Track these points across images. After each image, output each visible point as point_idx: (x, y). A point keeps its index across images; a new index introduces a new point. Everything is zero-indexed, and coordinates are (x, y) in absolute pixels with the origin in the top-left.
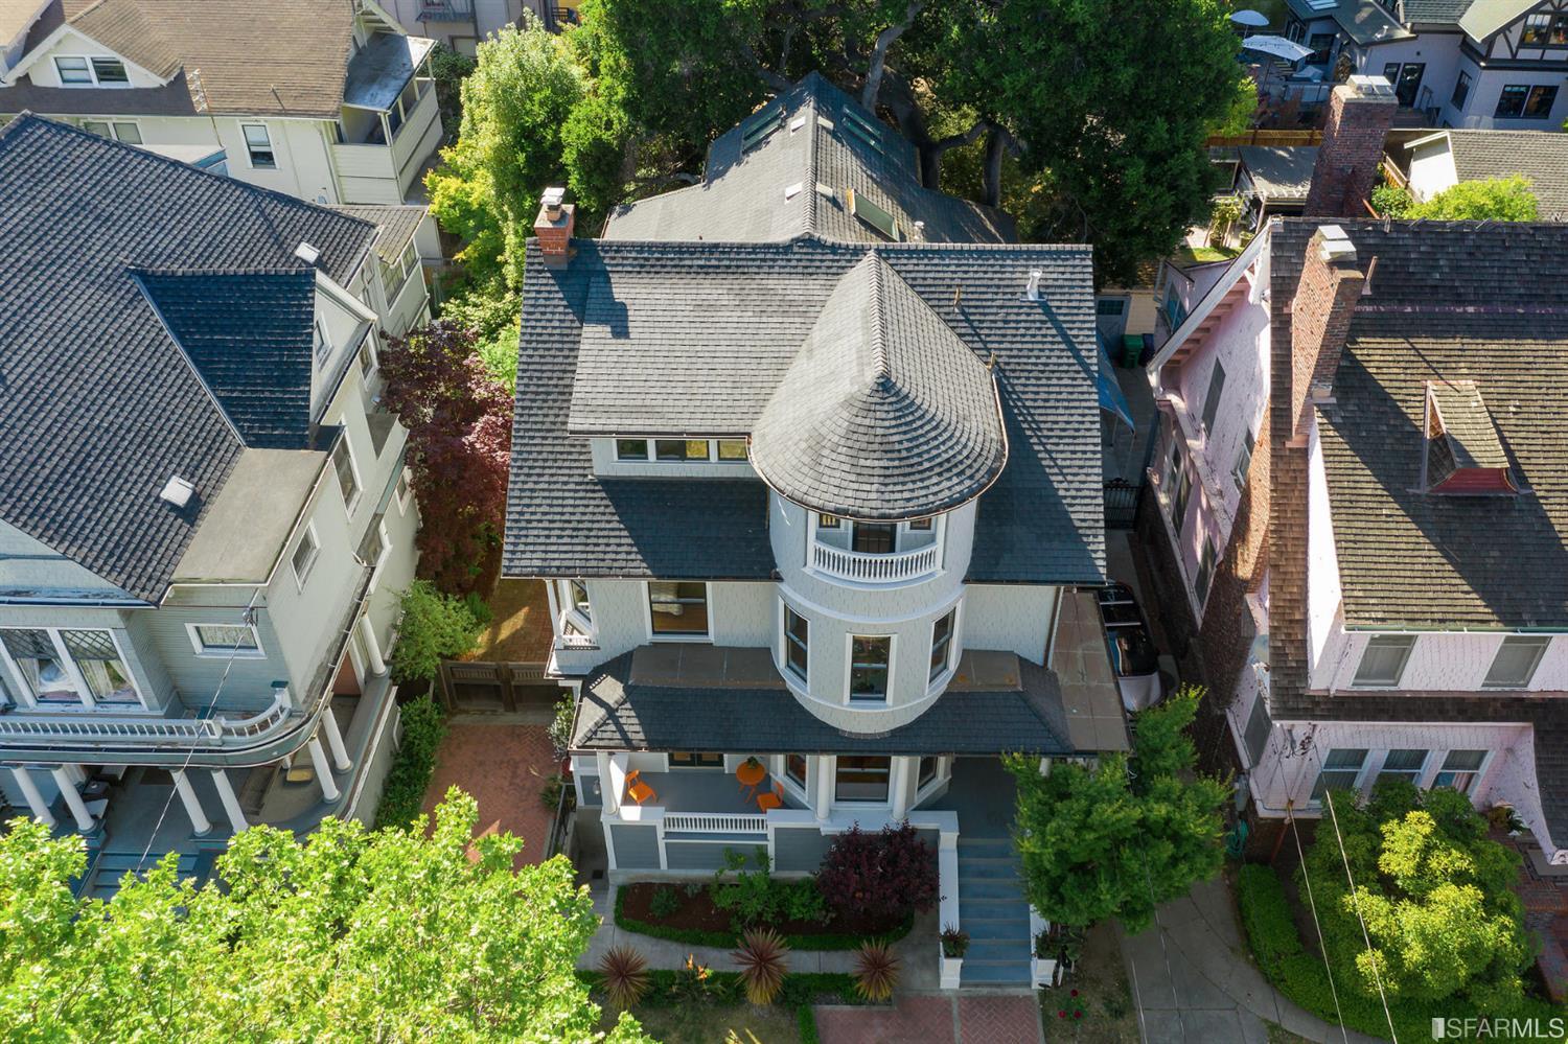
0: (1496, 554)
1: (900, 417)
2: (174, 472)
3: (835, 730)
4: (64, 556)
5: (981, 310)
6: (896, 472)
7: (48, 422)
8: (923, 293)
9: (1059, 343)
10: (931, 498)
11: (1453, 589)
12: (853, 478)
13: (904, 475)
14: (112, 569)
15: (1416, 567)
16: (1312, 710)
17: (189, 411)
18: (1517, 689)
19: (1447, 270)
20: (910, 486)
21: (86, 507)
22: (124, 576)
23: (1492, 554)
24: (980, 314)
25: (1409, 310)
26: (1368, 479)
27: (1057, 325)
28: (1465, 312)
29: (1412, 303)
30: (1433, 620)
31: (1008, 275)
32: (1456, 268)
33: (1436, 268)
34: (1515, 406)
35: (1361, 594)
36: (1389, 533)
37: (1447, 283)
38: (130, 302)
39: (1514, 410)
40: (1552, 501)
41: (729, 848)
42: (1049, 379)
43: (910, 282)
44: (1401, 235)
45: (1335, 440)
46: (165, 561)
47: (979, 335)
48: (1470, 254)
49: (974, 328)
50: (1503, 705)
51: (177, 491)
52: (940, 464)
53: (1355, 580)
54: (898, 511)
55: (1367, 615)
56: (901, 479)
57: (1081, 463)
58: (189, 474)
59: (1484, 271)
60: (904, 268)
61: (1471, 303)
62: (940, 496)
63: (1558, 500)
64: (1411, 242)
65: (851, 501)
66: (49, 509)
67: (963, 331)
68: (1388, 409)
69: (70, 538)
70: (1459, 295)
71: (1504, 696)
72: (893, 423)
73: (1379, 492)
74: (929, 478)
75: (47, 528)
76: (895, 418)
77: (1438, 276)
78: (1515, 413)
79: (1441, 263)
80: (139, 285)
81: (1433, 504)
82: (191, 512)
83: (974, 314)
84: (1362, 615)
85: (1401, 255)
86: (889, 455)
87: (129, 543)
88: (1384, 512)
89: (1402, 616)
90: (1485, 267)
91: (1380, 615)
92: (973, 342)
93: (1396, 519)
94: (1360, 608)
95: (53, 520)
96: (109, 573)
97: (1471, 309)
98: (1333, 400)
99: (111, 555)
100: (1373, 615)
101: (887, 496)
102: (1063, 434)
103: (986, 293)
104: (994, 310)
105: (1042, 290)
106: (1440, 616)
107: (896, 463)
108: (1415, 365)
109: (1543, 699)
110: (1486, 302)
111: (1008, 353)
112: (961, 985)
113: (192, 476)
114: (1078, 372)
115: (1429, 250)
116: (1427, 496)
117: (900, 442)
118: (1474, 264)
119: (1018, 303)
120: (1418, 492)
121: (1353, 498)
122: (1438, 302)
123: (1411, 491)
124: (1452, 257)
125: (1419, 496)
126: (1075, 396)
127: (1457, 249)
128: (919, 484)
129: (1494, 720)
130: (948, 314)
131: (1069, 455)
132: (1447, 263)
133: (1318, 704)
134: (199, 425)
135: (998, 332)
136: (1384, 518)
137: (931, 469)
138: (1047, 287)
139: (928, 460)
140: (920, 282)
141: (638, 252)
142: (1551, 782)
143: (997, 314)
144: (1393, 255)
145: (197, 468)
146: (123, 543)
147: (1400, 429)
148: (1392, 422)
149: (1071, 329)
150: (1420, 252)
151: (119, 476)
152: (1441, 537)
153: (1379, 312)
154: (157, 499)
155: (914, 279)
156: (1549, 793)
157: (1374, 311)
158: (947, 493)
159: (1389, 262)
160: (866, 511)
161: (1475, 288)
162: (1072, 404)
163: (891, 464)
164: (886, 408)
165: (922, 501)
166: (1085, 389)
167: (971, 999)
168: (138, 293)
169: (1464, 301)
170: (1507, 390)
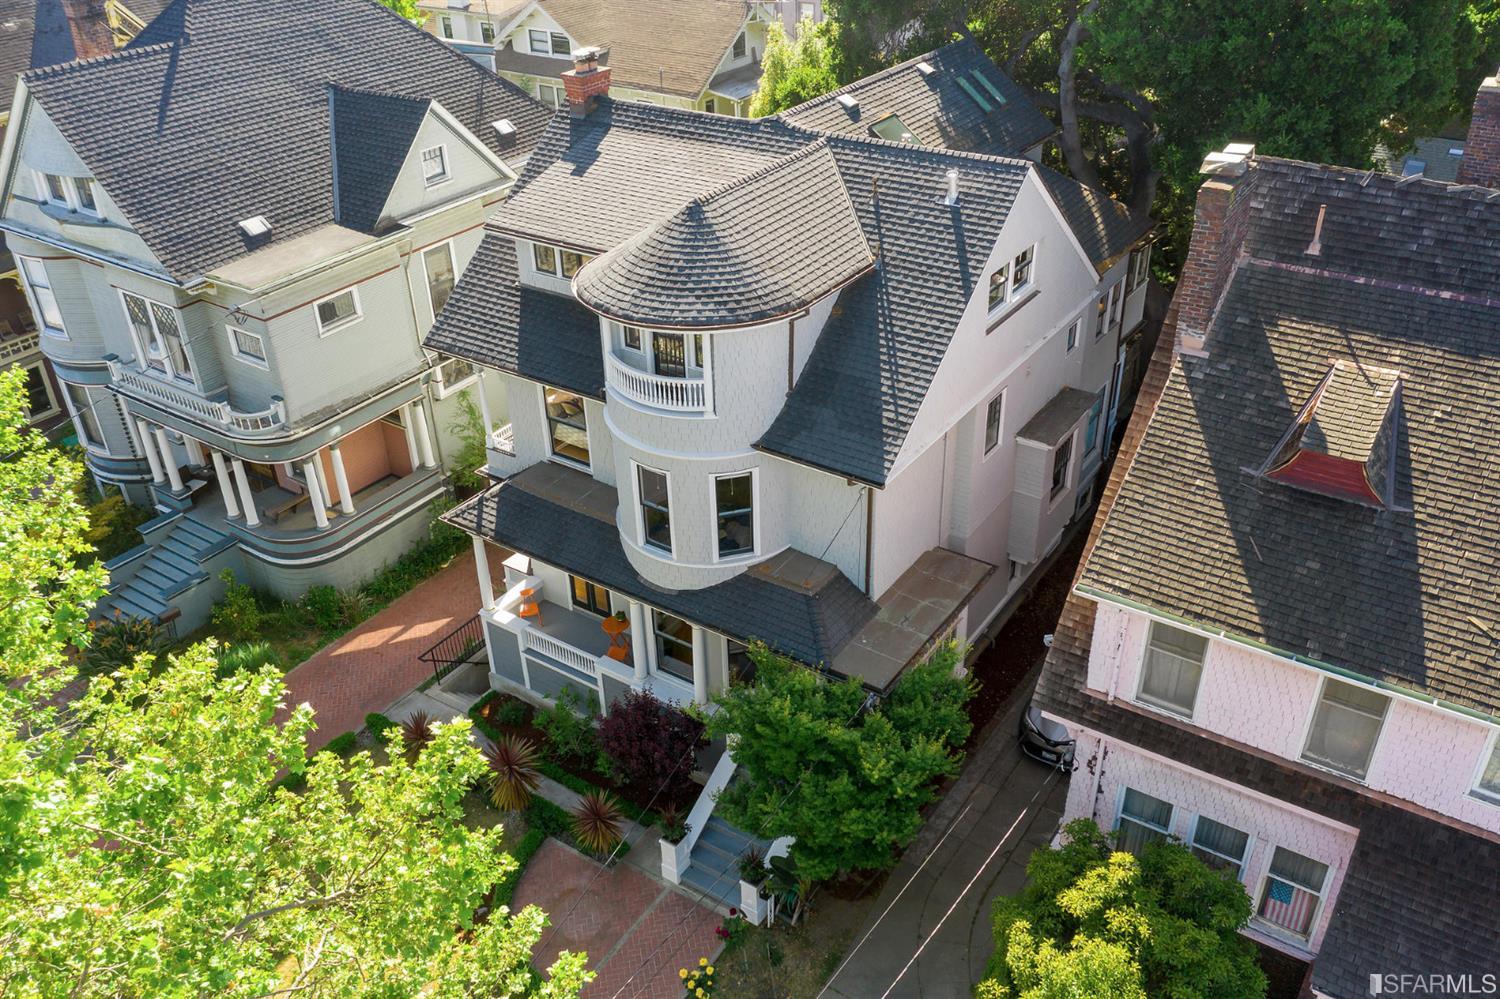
0: (1315, 566)
1: (689, 240)
2: (263, 214)
3: (635, 574)
4: (136, 231)
5: (894, 206)
6: (659, 283)
7: (185, 146)
8: (850, 181)
9: (952, 249)
10: (676, 314)
11: (1233, 586)
12: (623, 281)
13: (663, 288)
14: (162, 249)
15: (1202, 550)
16: (1083, 711)
17: (308, 183)
18: (1351, 778)
19: (1430, 242)
20: (663, 298)
21: (173, 205)
22: (169, 256)
23: (1310, 564)
24: (892, 209)
25: (1362, 281)
26: (1198, 443)
27: (959, 233)
28: (1437, 296)
29: (1368, 273)
30: (1187, 612)
31: (935, 178)
32: (1442, 242)
33: (1415, 238)
34: (1443, 412)
35: (1116, 557)
36: (1190, 506)
37: (1426, 259)
38: (314, 103)
39: (1439, 415)
40: (1432, 529)
41: (571, 684)
42: (926, 280)
43: (843, 170)
44: (1381, 192)
45: (1184, 395)
46: (209, 262)
47: (880, 228)
48: (1470, 228)
49: (879, 221)
50: (1325, 791)
51: (255, 225)
52: (704, 289)
53: (1118, 541)
54: (640, 315)
55: (1110, 581)
56: (659, 291)
57: (917, 366)
58: (275, 219)
59: (1481, 251)
60: (844, 157)
61: (1449, 287)
62: (685, 315)
63: (1440, 530)
64: (1392, 202)
65: (608, 299)
66: (143, 195)
67: (868, 221)
68: (1269, 379)
69: (145, 217)
70: (1435, 274)
71: (1330, 781)
72: (681, 243)
73: (1203, 461)
74: (687, 296)
75: (133, 204)
76: (685, 240)
77: (1415, 247)
78: (1438, 419)
79: (1426, 232)
80: (331, 95)
81: (1264, 490)
82: (254, 243)
83: (886, 208)
84: (1105, 579)
85: (1373, 216)
86: (662, 269)
87: (189, 240)
88: (1198, 482)
89: (1153, 595)
90: (1485, 247)
91: (1125, 586)
92: (871, 233)
93: (1207, 493)
94: (1105, 571)
95: (140, 202)
96: (158, 250)
97: (1446, 295)
98: (1206, 355)
99: (169, 240)
100: (1117, 583)
101: (637, 301)
102: (913, 335)
103: (908, 191)
104: (906, 208)
105: (961, 197)
106: (1198, 610)
107: (663, 277)
108: (1333, 340)
109: (1384, 804)
110: (1469, 289)
111: (899, 249)
112: (681, 884)
113: (277, 222)
114: (957, 279)
115: (1415, 215)
116: (1262, 479)
117: (677, 260)
118: (1471, 240)
119: (932, 205)
120: (1253, 472)
121: (1167, 458)
122: (1406, 279)
123: (1245, 469)
124: (1443, 227)
125: (1252, 477)
126: (943, 302)
127: (1453, 219)
128: (673, 299)
129: (1306, 805)
130: (861, 204)
131: (908, 356)
132: (1434, 234)
133: (1091, 706)
134: (308, 195)
135: (900, 229)
136: (1193, 489)
137: (692, 290)
138: (967, 194)
139: (693, 282)
140: (852, 172)
141: (639, 113)
142: (1354, 911)
143: (906, 212)
144: (1363, 214)
145: (284, 219)
146: (184, 237)
147: (1271, 402)
148: (1265, 393)
149: (971, 238)
150: (1400, 216)
151: (215, 198)
152: (1253, 527)
153: (1322, 277)
154: (235, 224)
155: (848, 168)
156: (1344, 924)
157: (1314, 275)
158: (694, 314)
159: (1354, 222)
160: (614, 309)
161: (1462, 270)
162: (936, 309)
163: (658, 276)
164: (682, 229)
165: (668, 314)
166: (956, 297)
167: (680, 897)
168: (327, 100)
169: (1440, 284)
170: (1443, 392)
